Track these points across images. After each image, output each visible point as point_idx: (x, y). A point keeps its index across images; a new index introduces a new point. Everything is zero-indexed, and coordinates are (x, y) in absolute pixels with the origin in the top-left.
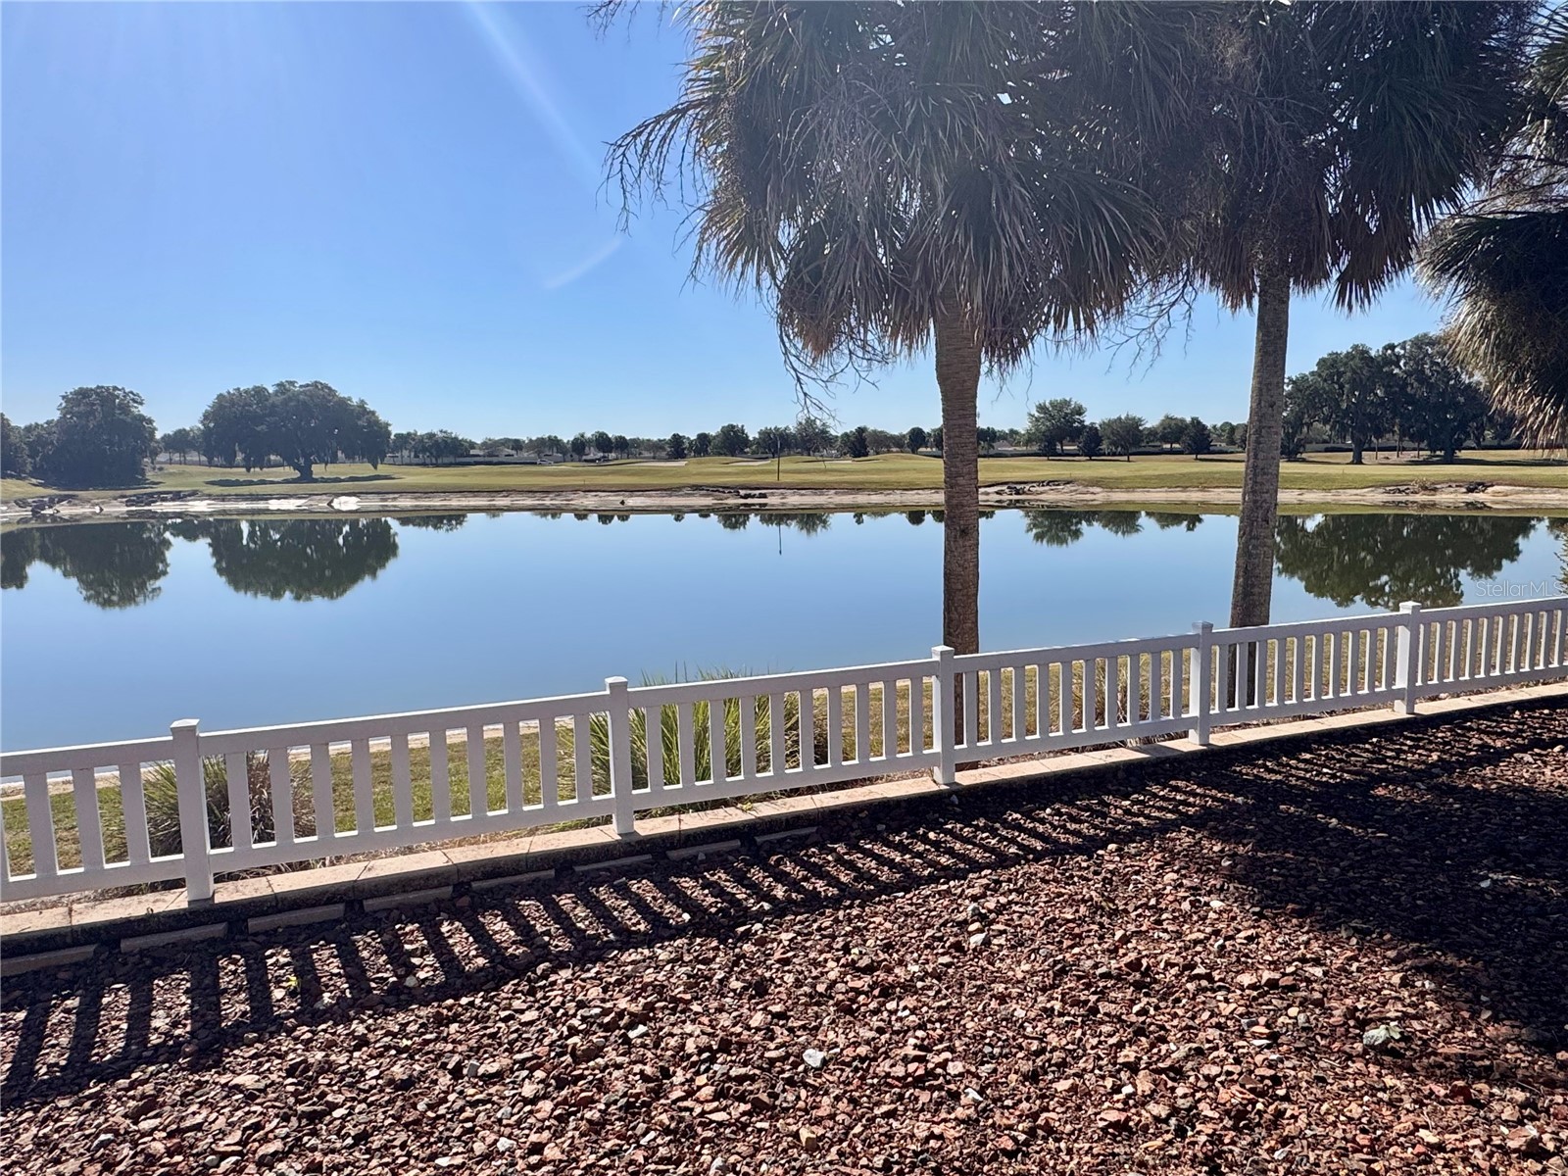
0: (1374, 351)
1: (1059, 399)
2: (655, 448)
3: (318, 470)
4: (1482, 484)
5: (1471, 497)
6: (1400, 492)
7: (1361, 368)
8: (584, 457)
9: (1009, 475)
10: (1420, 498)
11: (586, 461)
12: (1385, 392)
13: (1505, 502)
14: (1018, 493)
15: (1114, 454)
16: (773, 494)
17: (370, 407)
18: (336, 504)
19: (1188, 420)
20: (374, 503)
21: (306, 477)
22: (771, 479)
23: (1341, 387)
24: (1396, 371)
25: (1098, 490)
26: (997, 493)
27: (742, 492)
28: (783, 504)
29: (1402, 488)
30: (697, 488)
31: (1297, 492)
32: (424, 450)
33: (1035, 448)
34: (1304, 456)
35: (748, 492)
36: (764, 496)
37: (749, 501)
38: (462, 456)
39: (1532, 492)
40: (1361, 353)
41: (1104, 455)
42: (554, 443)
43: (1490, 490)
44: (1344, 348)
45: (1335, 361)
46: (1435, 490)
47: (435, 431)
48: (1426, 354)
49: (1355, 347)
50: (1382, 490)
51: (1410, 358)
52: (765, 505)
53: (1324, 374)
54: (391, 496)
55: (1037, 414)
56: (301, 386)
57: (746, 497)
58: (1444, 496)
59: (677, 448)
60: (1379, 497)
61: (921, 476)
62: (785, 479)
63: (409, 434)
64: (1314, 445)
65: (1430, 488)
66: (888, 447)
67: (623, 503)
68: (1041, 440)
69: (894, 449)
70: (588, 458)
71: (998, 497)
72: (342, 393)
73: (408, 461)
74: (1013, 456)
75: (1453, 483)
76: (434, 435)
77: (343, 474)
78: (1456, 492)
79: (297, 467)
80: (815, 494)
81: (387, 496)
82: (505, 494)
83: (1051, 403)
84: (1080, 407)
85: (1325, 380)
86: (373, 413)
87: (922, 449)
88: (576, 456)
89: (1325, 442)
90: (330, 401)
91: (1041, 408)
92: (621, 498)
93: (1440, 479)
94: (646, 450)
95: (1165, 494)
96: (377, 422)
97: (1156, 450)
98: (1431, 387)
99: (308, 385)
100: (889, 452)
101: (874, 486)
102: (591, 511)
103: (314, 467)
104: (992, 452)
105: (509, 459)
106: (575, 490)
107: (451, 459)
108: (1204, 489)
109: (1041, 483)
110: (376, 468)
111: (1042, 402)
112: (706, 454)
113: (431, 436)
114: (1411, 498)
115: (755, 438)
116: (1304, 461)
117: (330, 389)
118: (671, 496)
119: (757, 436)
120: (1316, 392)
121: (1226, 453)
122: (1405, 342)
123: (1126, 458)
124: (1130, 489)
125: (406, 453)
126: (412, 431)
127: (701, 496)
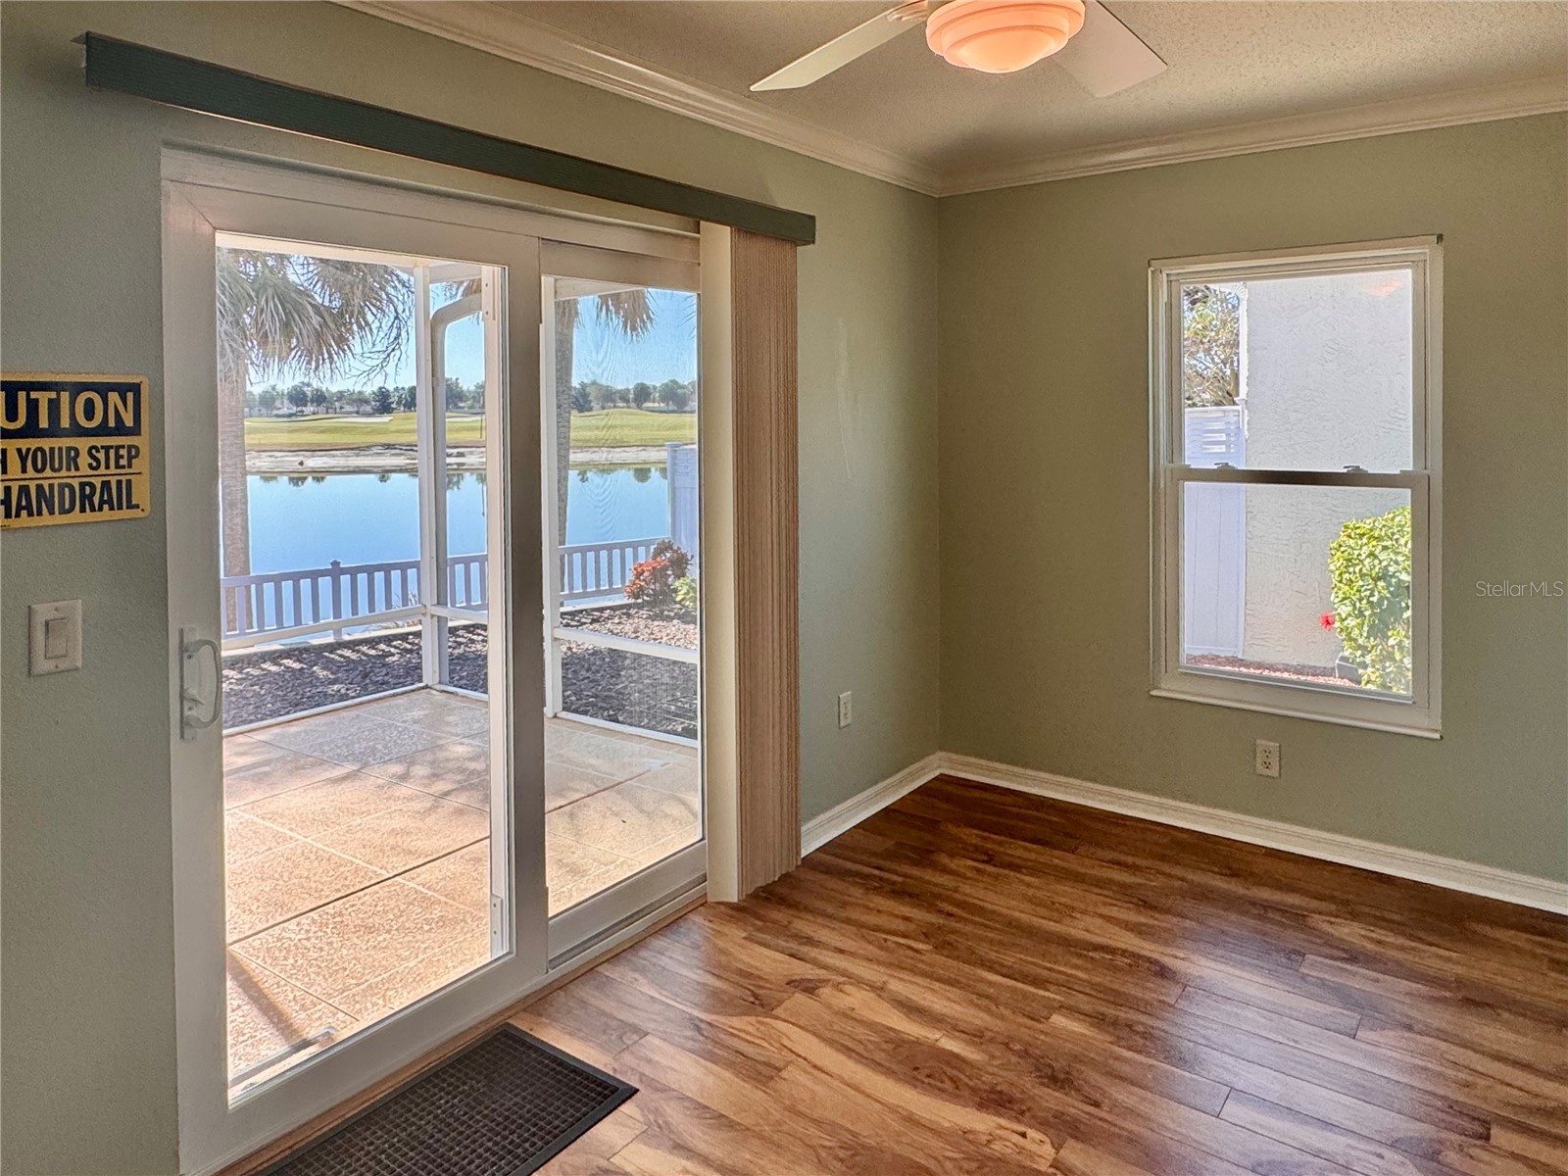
2: (359, 402)
8: (275, 412)
11: (277, 416)
16: (471, 453)
52: (463, 464)
59: (384, 402)
61: (634, 433)
66: (614, 401)
67: (301, 463)
69: (621, 405)
70: (280, 412)
87: (647, 405)
88: (264, 411)
92: (300, 459)
94: (348, 404)
100: (615, 407)
102: (281, 473)
118: (358, 455)
127: (393, 455)
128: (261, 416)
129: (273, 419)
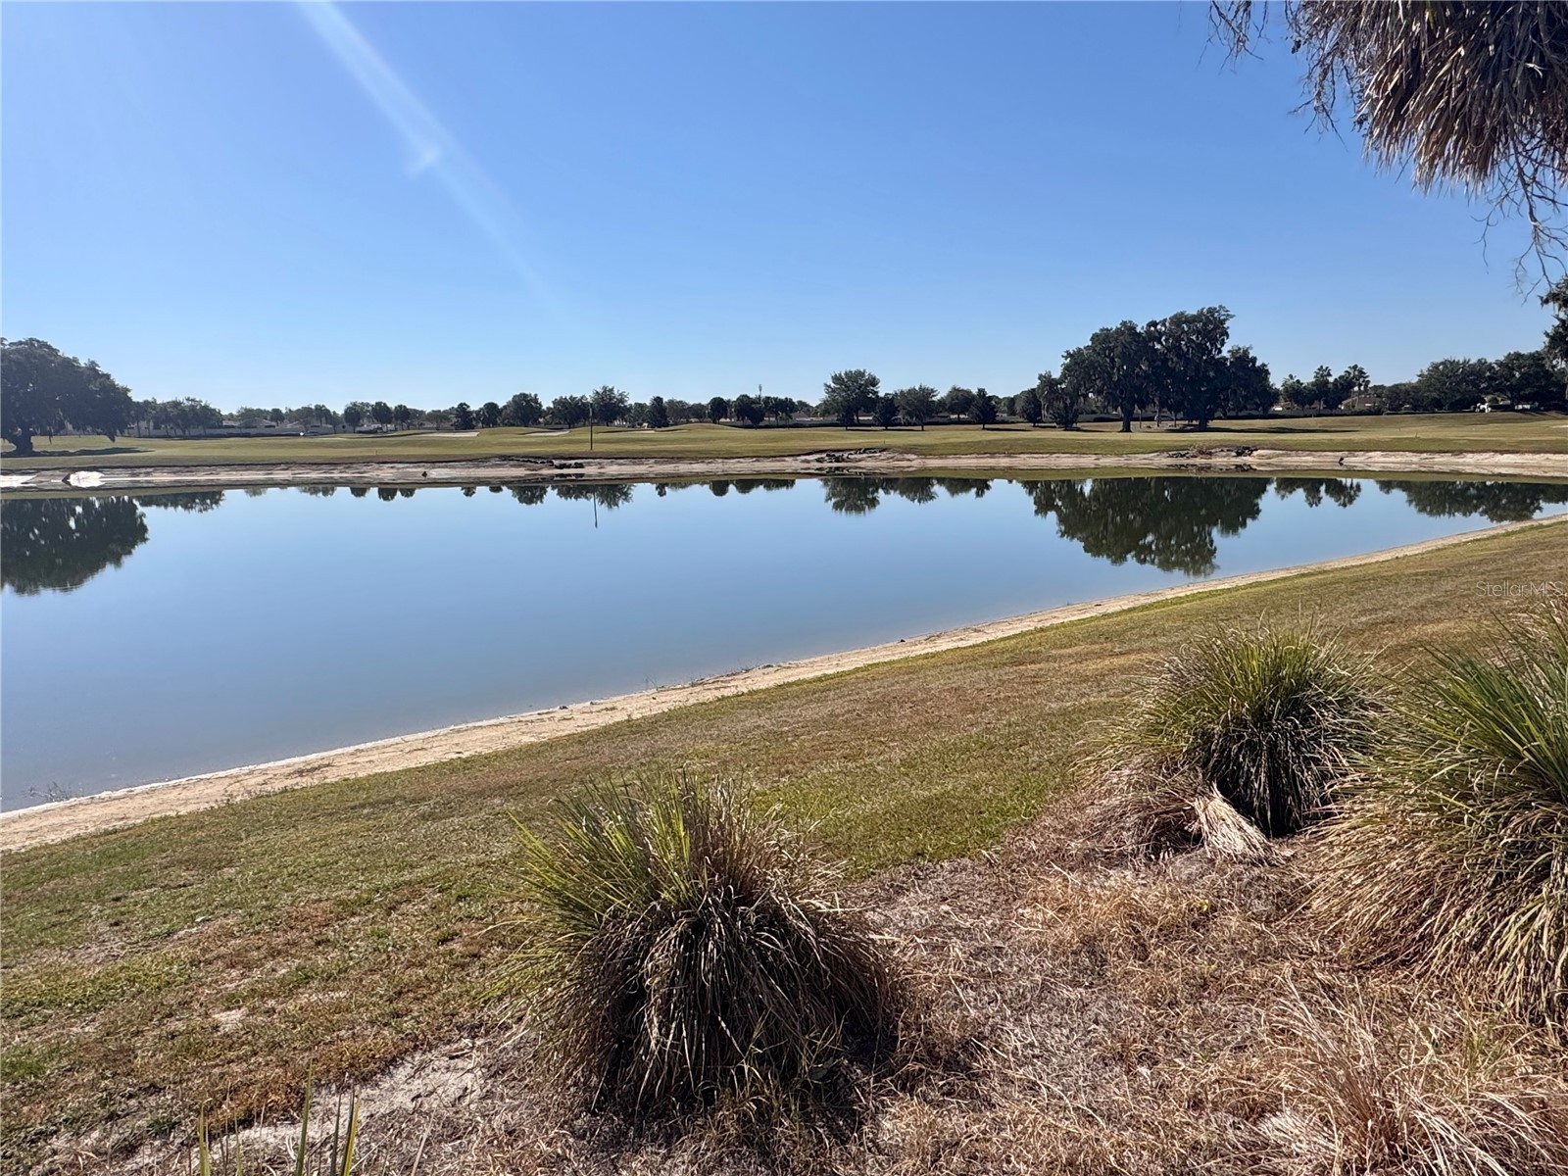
0: (1141, 327)
1: (853, 370)
2: (439, 419)
3: (39, 442)
4: (1248, 448)
5: (1241, 460)
6: (1182, 456)
7: (1130, 343)
8: (358, 429)
9: (822, 443)
10: (1199, 461)
11: (360, 432)
12: (1149, 366)
13: (1269, 464)
14: (837, 461)
15: (910, 424)
16: (589, 464)
17: (103, 369)
18: (74, 480)
19: (975, 391)
20: (123, 478)
21: (24, 449)
22: (585, 448)
23: (1112, 360)
24: (1158, 346)
25: (913, 457)
26: (818, 460)
27: (556, 462)
28: (601, 474)
29: (1183, 453)
30: (506, 458)
31: (1094, 457)
32: (168, 419)
33: (834, 418)
34: (1079, 425)
35: (563, 462)
36: (581, 466)
37: (565, 471)
38: (213, 427)
39: (1289, 456)
40: (1129, 329)
41: (900, 425)
42: (321, 413)
43: (1255, 453)
44: (1114, 324)
45: (1107, 336)
46: (1211, 454)
47: (181, 399)
48: (1183, 332)
49: (1124, 324)
50: (1165, 454)
51: (1169, 334)
52: (582, 475)
53: (1097, 349)
54: (143, 470)
55: (833, 385)
56: (11, 344)
57: (561, 467)
58: (1218, 459)
59: (463, 418)
60: (1164, 461)
61: (739, 444)
62: (598, 448)
63: (146, 403)
64: (1084, 416)
65: (1205, 452)
66: (688, 417)
67: (425, 474)
68: (838, 411)
69: (693, 420)
70: (364, 429)
71: (819, 465)
72: (66, 351)
73: (146, 433)
74: (811, 426)
75: (1227, 447)
76: (180, 403)
77: (73, 447)
78: (1227, 455)
79: (13, 439)
80: (635, 464)
81: (138, 471)
82: (283, 466)
83: (846, 374)
84: (874, 379)
85: (1099, 354)
86: (108, 376)
87: (722, 420)
88: (349, 428)
89: (1093, 412)
90: (53, 362)
91: (837, 379)
92: (422, 470)
93: (1213, 444)
95: (975, 461)
96: (113, 386)
97: (945, 420)
98: (1188, 362)
99: (20, 343)
100: (688, 422)
101: (693, 455)
102: (375, 485)
103: (34, 440)
104: (791, 422)
105: (268, 431)
106: (368, 462)
107: (200, 431)
108: (1010, 455)
109: (858, 451)
110: (113, 440)
111: (837, 373)
112: (495, 424)
113: (176, 404)
114: (1192, 461)
115: (548, 408)
116: (1078, 430)
117: (49, 347)
118: (478, 467)
119: (552, 406)
120: (1092, 366)
121: (1007, 423)
122: (1165, 320)
123: (920, 428)
124: (942, 456)
125: (143, 424)
126: (150, 399)
127: (512, 466)
128: (345, 432)
129: (357, 435)
